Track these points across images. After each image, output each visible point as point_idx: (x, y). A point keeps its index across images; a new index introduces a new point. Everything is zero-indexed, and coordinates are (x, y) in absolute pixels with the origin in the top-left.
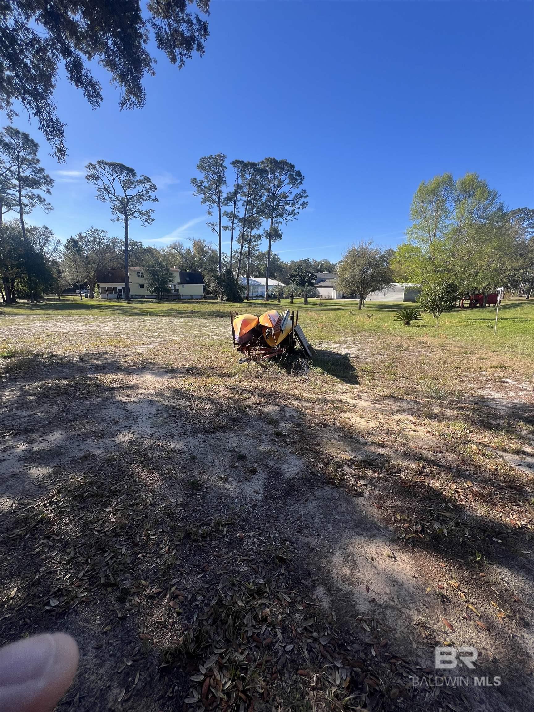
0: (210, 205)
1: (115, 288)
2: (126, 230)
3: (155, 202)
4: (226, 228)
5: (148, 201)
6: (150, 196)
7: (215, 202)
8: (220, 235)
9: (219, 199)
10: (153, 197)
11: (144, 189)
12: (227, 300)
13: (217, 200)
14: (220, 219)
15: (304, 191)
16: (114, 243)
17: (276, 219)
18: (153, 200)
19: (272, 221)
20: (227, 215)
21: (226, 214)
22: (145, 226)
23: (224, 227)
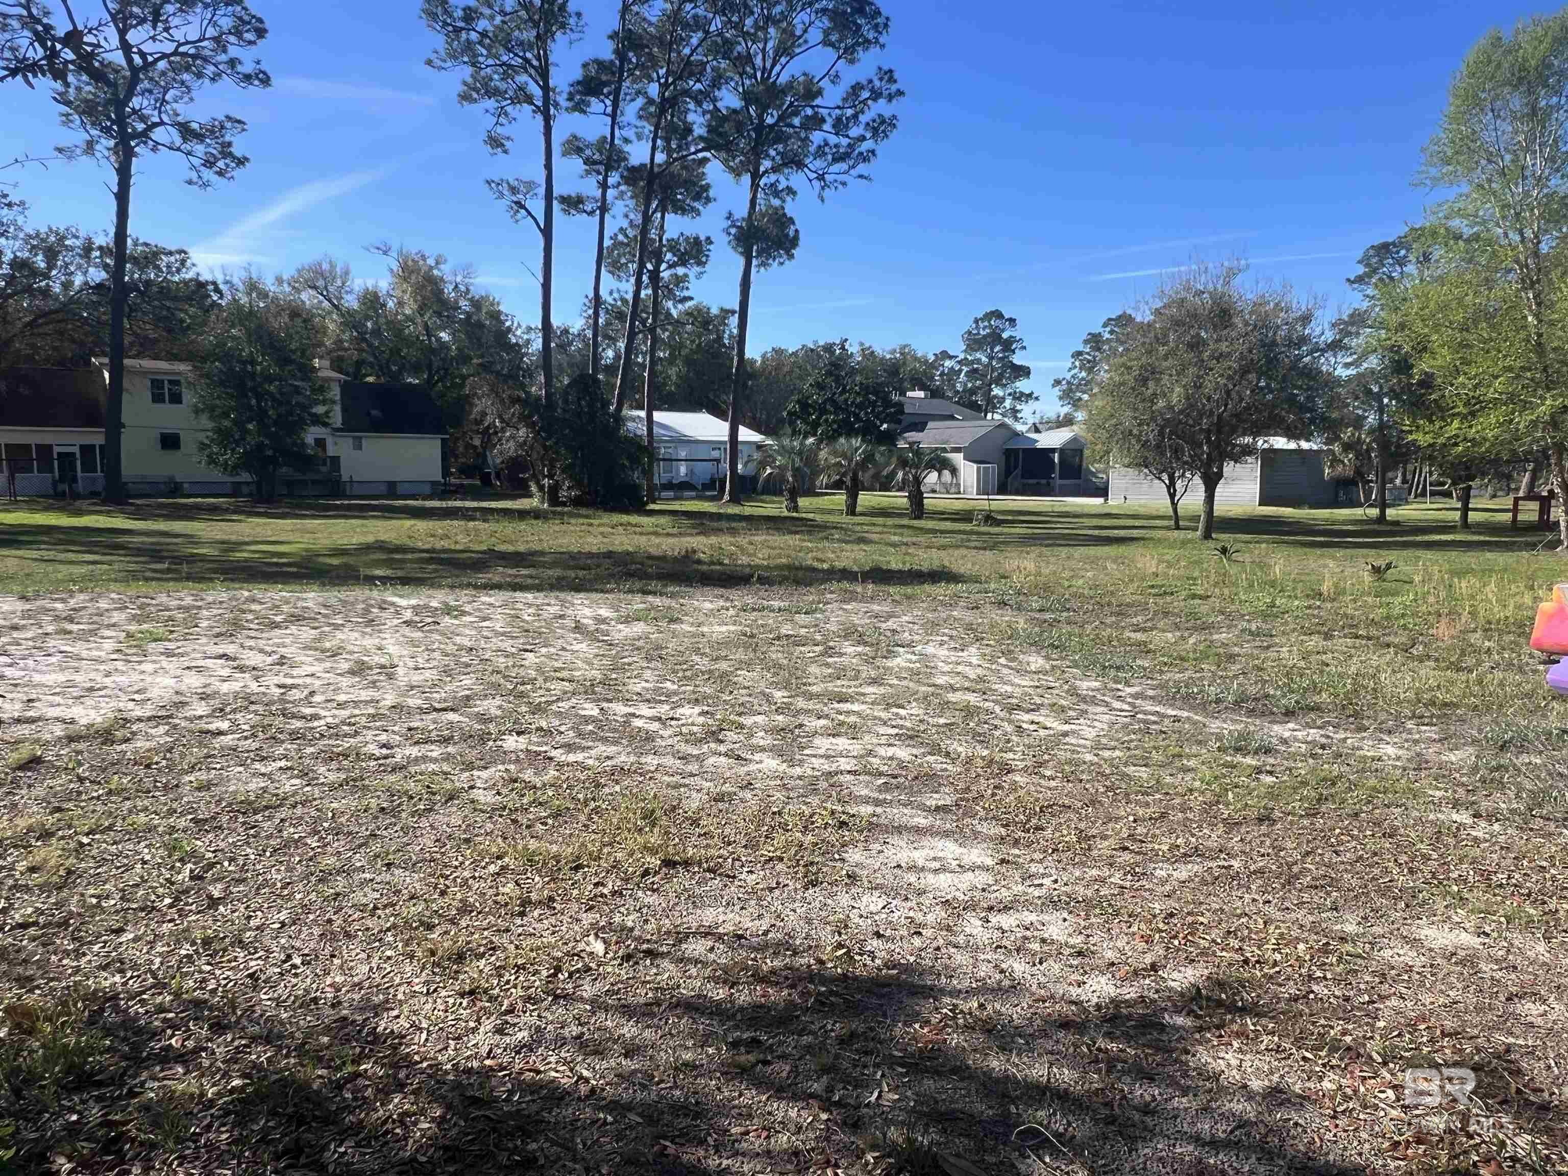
0: (502, 112)
1: (45, 450)
2: (122, 197)
3: (255, 90)
4: (573, 203)
5: (226, 81)
6: (232, 63)
7: (529, 100)
8: (547, 232)
9: (546, 89)
10: (247, 67)
11: (211, 32)
12: (577, 502)
13: (535, 90)
14: (548, 166)
15: (889, 75)
16: (51, 254)
17: (773, 178)
18: (247, 78)
19: (755, 186)
20: (579, 151)
21: (574, 147)
22: (205, 185)
23: (564, 200)
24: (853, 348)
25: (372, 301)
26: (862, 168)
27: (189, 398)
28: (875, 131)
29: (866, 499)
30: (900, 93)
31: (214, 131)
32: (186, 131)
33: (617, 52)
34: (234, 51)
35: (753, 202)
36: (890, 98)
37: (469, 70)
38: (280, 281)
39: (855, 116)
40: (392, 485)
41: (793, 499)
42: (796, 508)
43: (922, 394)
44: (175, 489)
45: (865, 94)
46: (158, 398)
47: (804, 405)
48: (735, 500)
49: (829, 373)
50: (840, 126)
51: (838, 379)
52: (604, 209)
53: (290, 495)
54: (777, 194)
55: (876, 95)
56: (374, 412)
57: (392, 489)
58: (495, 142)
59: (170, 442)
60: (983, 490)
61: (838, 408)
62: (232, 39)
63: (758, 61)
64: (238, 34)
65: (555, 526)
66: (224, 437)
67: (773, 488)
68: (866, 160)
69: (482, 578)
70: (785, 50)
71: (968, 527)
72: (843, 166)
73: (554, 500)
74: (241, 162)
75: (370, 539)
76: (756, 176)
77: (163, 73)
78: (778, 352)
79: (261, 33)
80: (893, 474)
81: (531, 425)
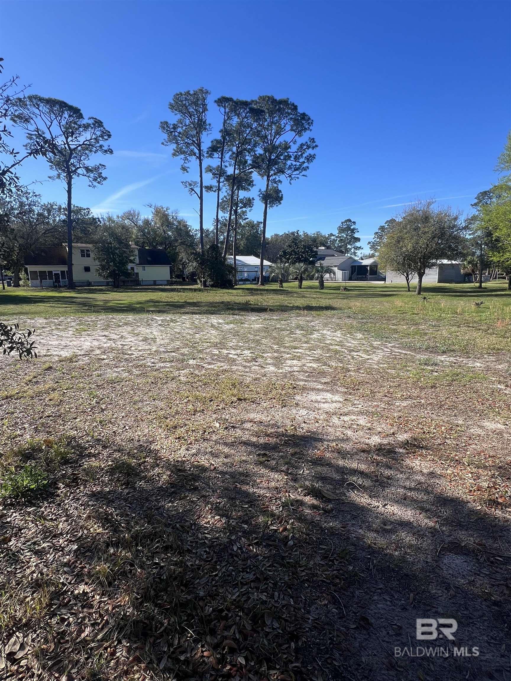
0: (186, 159)
1: (50, 273)
2: (69, 192)
3: (108, 155)
4: (209, 188)
5: (99, 153)
6: (101, 146)
7: (195, 154)
8: (201, 198)
9: (200, 150)
10: (106, 148)
11: (94, 137)
12: (212, 286)
13: (196, 151)
14: (201, 176)
15: (313, 140)
17: (274, 177)
18: (106, 151)
19: (268, 180)
20: (211, 171)
21: (209, 169)
23: (206, 187)
24: (301, 233)
25: (147, 222)
26: (304, 173)
27: (92, 255)
28: (308, 159)
29: (305, 283)
30: (316, 146)
31: (96, 169)
32: (87, 169)
33: (222, 136)
34: (101, 143)
35: (268, 185)
36: (313, 148)
37: (175, 145)
38: (118, 217)
39: (302, 155)
40: (155, 281)
41: (281, 284)
42: (282, 287)
43: (323, 248)
44: (89, 284)
45: (305, 147)
46: (83, 256)
47: (284, 252)
48: (262, 284)
49: (293, 242)
50: (296, 158)
51: (296, 244)
52: (219, 189)
53: (124, 285)
54: (275, 182)
55: (308, 147)
56: (149, 259)
57: (155, 283)
58: (184, 169)
59: (87, 269)
60: (344, 279)
61: (296, 253)
62: (101, 139)
63: (269, 137)
64: (102, 136)
65: (205, 293)
66: (103, 268)
67: (274, 280)
68: (305, 170)
69: (183, 310)
70: (278, 133)
71: (338, 292)
72: (297, 172)
73: (205, 286)
74: (105, 179)
75: (148, 299)
76: (268, 177)
77: (80, 151)
78: (276, 235)
79: (109, 136)
80: (314, 275)
81: (197, 261)
